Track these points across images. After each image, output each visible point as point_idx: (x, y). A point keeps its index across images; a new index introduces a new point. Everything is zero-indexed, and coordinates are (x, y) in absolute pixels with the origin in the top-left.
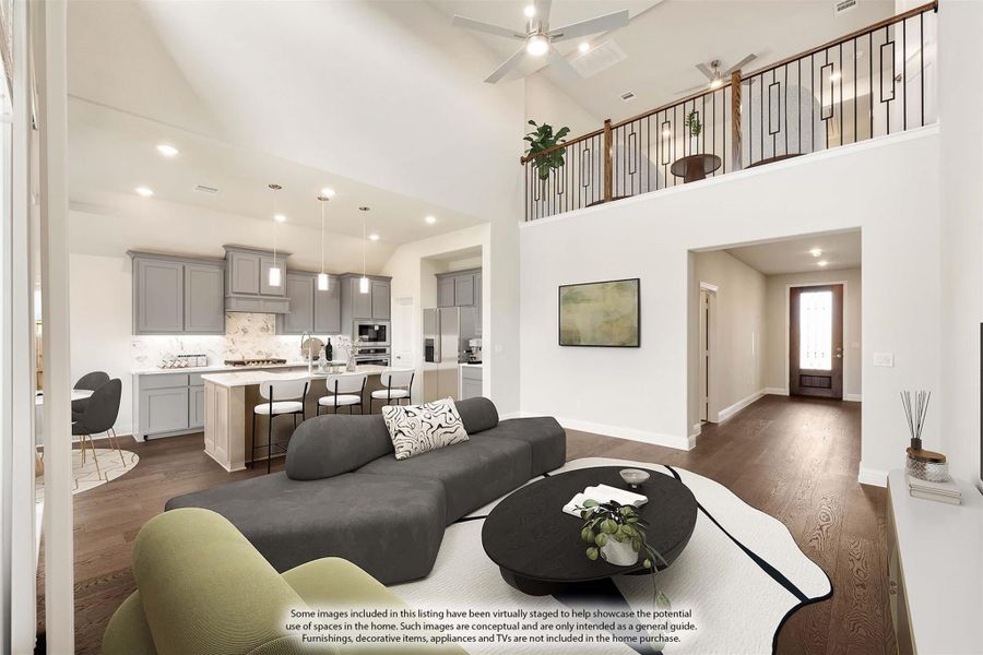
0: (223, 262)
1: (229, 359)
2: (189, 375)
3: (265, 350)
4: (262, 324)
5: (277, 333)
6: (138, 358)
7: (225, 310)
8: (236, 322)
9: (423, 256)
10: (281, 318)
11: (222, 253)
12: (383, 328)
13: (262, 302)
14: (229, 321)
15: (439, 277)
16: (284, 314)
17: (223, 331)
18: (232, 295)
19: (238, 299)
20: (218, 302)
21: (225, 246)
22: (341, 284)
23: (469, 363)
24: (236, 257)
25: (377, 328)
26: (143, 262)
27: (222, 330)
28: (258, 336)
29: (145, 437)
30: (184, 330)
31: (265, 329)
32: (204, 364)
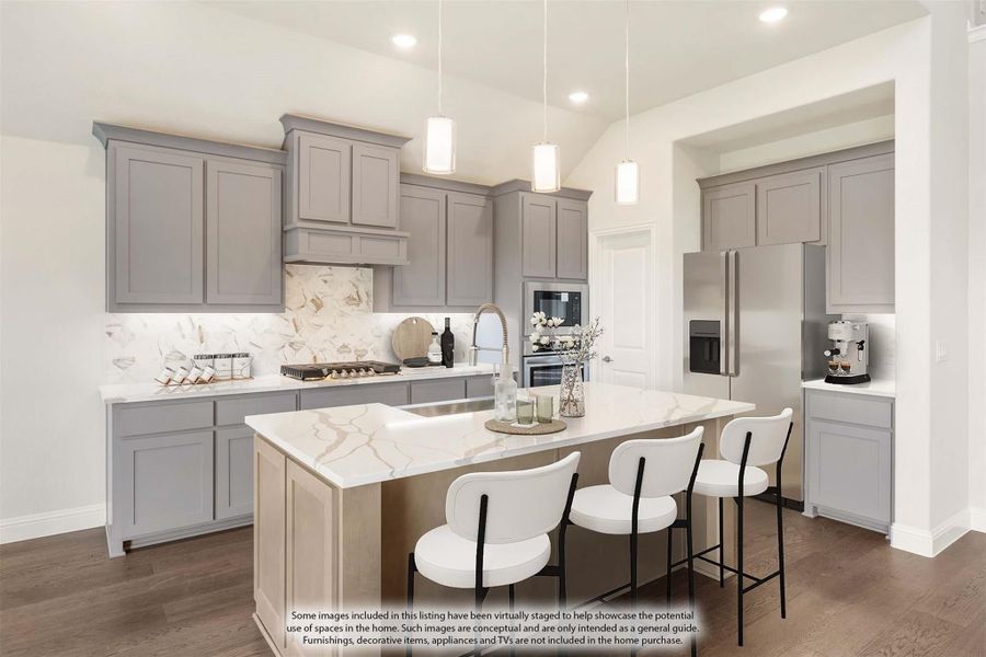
0: (282, 155)
1: (290, 363)
2: (215, 402)
3: (353, 343)
4: (348, 290)
5: (375, 310)
6: (117, 362)
7: (285, 259)
8: (303, 285)
9: (682, 134)
10: (385, 277)
11: (277, 135)
12: (575, 298)
13: (356, 240)
14: (290, 283)
15: (707, 185)
16: (392, 268)
17: (278, 305)
18: (300, 224)
19: (311, 232)
20: (269, 241)
21: (286, 119)
22: (494, 206)
23: (830, 380)
24: (306, 140)
25: (565, 298)
26: (124, 150)
27: (276, 303)
28: (342, 314)
29: (127, 544)
30: (205, 303)
31: (354, 300)
32: (246, 373)
